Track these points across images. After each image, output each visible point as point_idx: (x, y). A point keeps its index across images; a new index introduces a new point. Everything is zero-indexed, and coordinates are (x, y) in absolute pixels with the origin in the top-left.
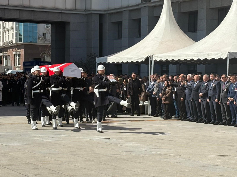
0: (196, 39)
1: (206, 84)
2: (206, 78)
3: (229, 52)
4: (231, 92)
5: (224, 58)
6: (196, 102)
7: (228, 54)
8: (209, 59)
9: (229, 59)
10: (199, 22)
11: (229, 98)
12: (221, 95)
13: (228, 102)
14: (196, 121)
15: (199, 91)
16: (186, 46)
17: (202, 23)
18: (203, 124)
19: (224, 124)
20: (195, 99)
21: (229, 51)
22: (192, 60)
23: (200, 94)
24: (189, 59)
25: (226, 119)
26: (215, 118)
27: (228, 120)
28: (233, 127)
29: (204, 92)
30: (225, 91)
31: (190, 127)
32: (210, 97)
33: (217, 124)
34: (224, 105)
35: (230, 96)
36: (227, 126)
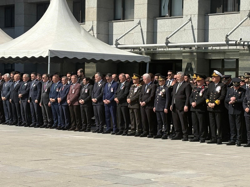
0: (14, 36)
1: (25, 84)
2: (26, 78)
3: (49, 50)
4: (52, 92)
5: (45, 56)
6: (16, 104)
7: (49, 52)
8: (29, 57)
9: (51, 58)
10: (16, 17)
11: (50, 99)
12: (42, 96)
13: (49, 103)
14: (15, 124)
15: (19, 92)
16: (3, 43)
17: (19, 18)
18: (23, 127)
19: (46, 127)
20: (15, 101)
21: (51, 49)
22: (10, 58)
23: (20, 95)
24: (6, 57)
25: (47, 122)
26: (36, 121)
27: (50, 123)
28: (54, 129)
29: (24, 92)
30: (46, 91)
31: (9, 131)
32: (30, 98)
33: (38, 127)
34: (45, 106)
35: (52, 97)
36: (49, 129)
